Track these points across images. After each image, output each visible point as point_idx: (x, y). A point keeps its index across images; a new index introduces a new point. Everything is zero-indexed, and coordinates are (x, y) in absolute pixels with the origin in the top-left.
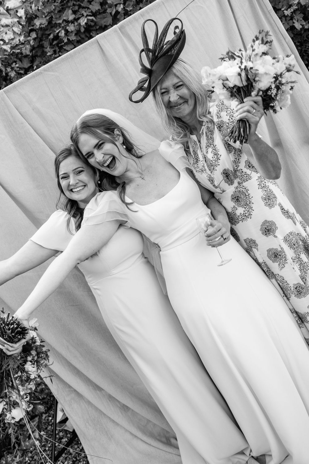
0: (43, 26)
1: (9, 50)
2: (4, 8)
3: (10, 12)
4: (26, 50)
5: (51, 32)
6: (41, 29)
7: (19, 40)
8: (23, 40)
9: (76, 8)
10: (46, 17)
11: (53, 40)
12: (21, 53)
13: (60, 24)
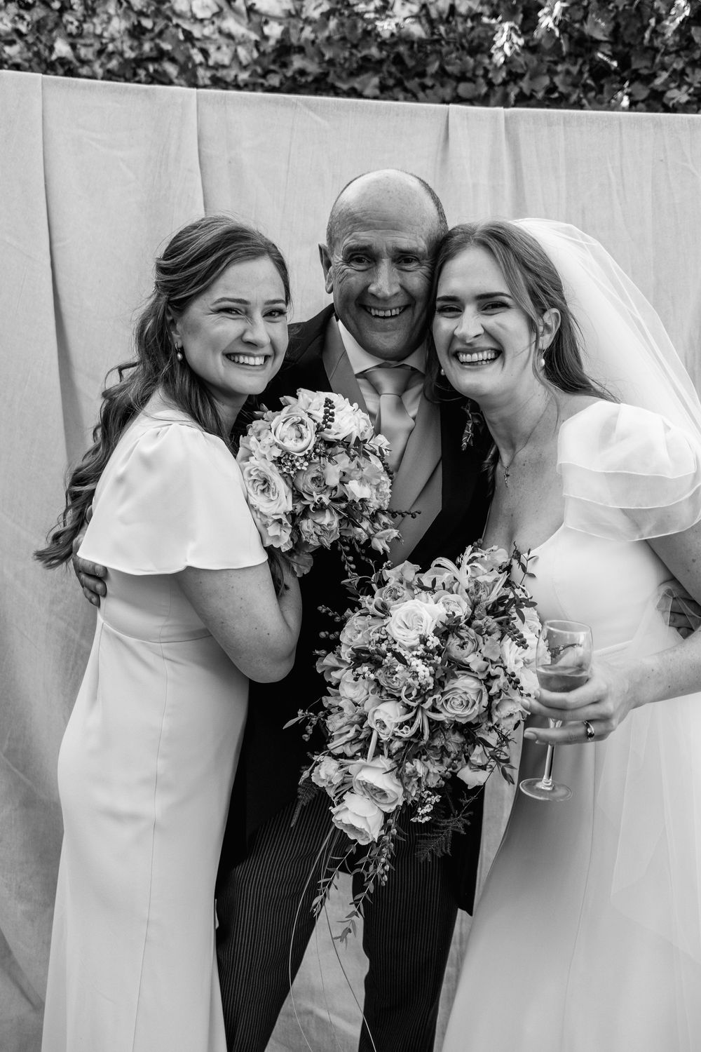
2: (245, 2)
3: (252, 15)
10: (321, 64)
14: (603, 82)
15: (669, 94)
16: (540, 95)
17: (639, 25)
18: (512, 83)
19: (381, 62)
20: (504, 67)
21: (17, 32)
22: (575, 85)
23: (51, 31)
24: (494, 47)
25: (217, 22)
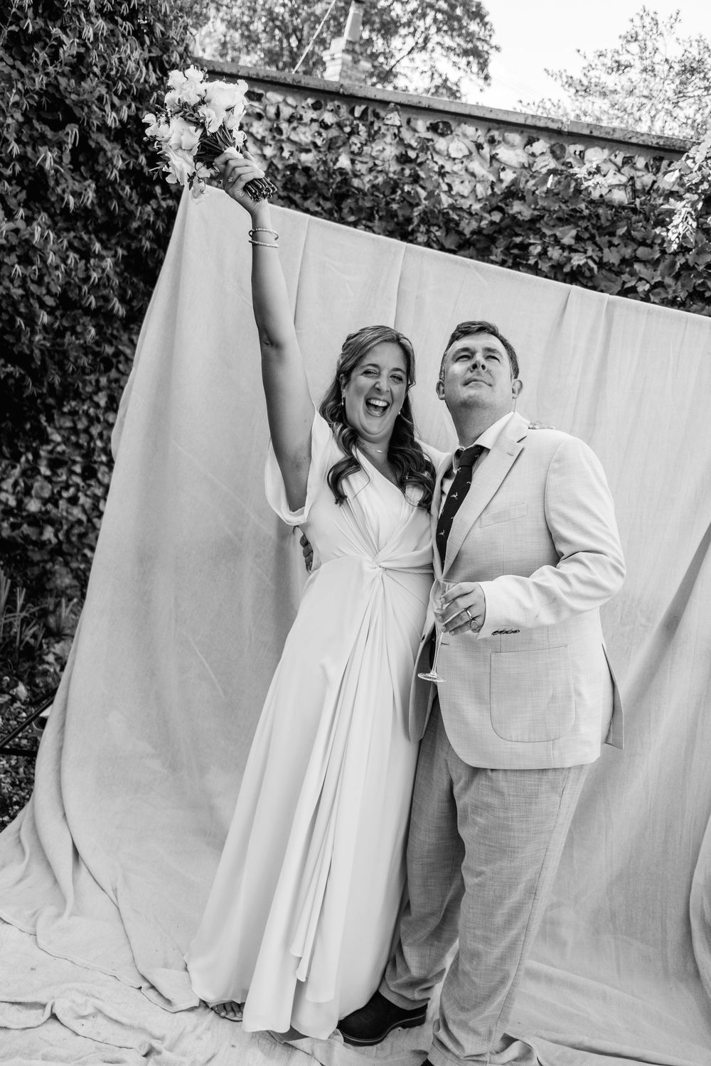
0: (519, 216)
1: (446, 206)
2: (490, 151)
3: (494, 162)
4: (468, 227)
5: (523, 234)
6: (514, 217)
7: (471, 206)
8: (475, 210)
9: (586, 235)
10: (535, 209)
11: (516, 246)
12: (457, 224)
13: (544, 235)
16: (701, 268)
18: (681, 254)
19: (583, 218)
21: (315, 144)
23: (339, 148)
24: (672, 224)
25: (466, 162)
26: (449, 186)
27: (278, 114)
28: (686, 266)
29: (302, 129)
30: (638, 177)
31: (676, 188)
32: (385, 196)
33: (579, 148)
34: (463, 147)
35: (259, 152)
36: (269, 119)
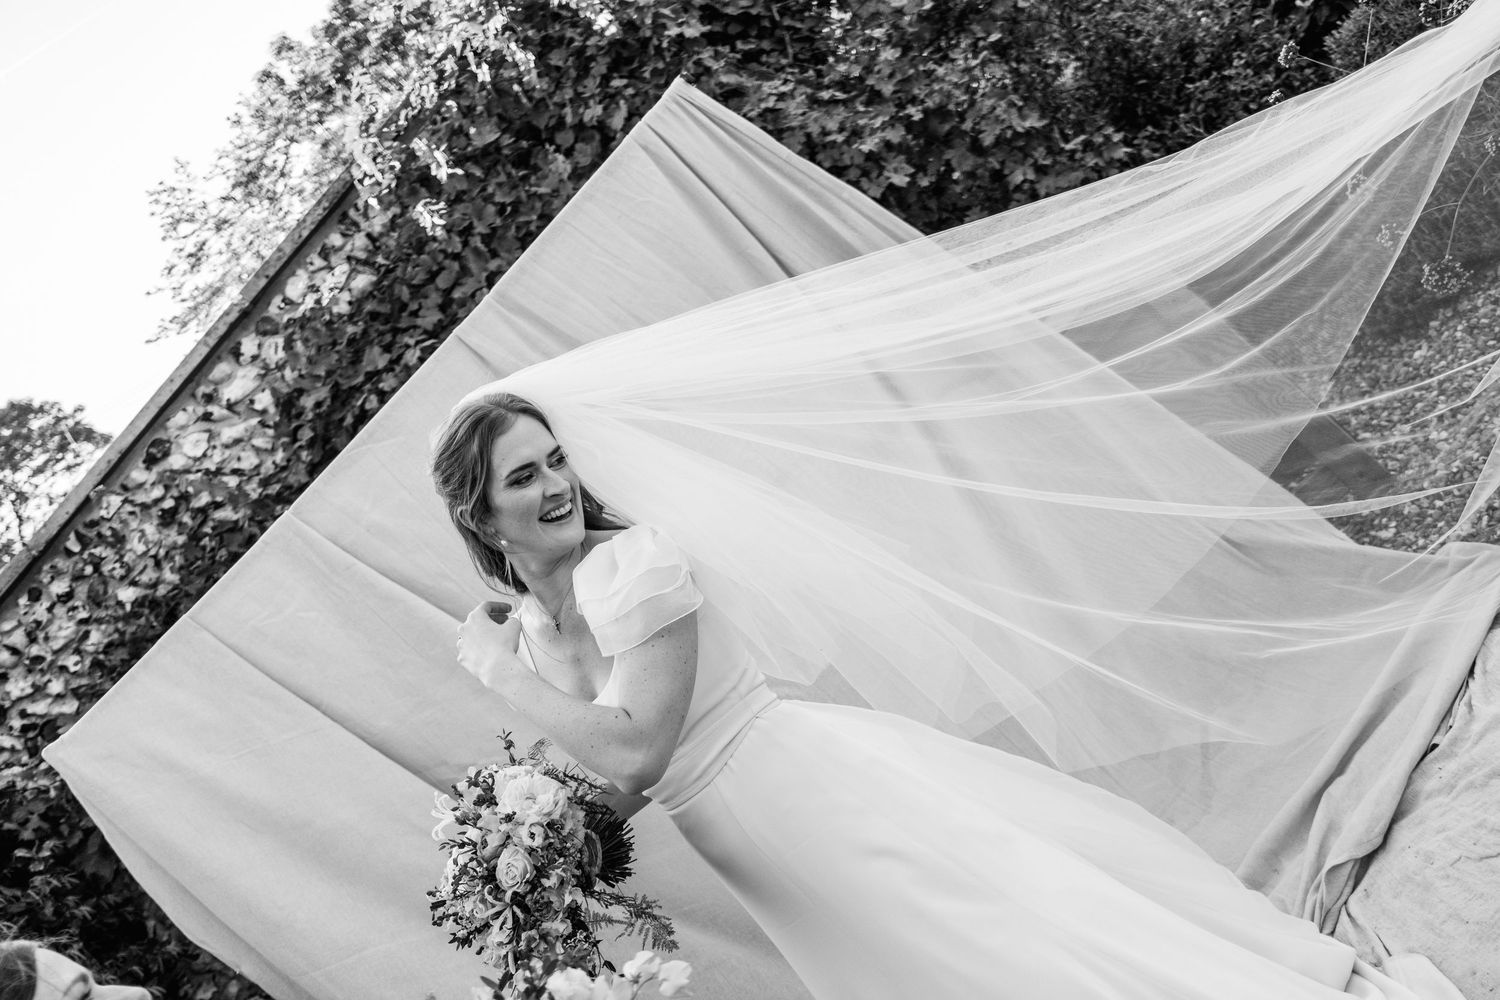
0: (322, 407)
2: (220, 407)
3: (236, 409)
6: (319, 416)
7: (274, 463)
8: (282, 460)
10: (324, 385)
13: (358, 389)
14: (532, 162)
15: (586, 118)
16: (498, 222)
17: (512, 99)
18: (470, 238)
19: (365, 332)
20: (453, 235)
21: (82, 622)
22: (514, 187)
23: (106, 592)
24: (428, 230)
25: (217, 443)
26: (235, 472)
27: (14, 651)
28: (487, 239)
29: (52, 629)
30: (352, 251)
31: (390, 214)
32: (203, 558)
33: (277, 300)
34: (196, 436)
35: (49, 700)
36: (15, 666)
